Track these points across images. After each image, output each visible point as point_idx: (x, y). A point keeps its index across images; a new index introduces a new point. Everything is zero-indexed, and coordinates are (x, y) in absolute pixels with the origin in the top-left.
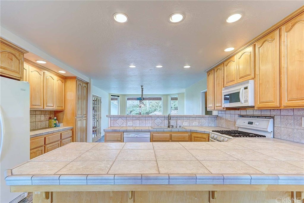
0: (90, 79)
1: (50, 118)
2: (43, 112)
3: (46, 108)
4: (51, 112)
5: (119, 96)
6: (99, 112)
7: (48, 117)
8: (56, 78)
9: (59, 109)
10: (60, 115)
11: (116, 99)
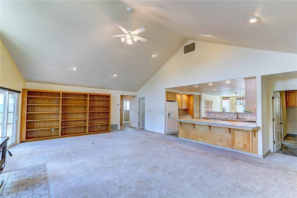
0: (201, 93)
1: (184, 112)
2: (182, 110)
3: (183, 108)
4: (184, 109)
5: (230, 98)
6: (211, 109)
7: (183, 111)
8: (185, 96)
9: (187, 108)
10: (188, 110)
11: (228, 99)
